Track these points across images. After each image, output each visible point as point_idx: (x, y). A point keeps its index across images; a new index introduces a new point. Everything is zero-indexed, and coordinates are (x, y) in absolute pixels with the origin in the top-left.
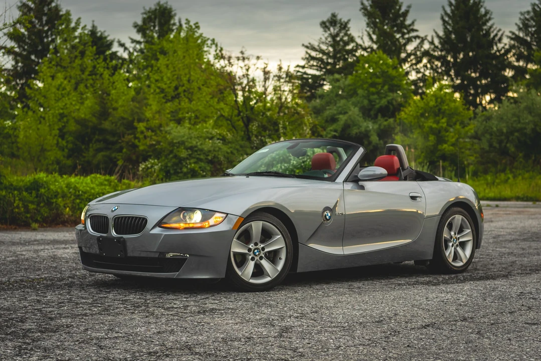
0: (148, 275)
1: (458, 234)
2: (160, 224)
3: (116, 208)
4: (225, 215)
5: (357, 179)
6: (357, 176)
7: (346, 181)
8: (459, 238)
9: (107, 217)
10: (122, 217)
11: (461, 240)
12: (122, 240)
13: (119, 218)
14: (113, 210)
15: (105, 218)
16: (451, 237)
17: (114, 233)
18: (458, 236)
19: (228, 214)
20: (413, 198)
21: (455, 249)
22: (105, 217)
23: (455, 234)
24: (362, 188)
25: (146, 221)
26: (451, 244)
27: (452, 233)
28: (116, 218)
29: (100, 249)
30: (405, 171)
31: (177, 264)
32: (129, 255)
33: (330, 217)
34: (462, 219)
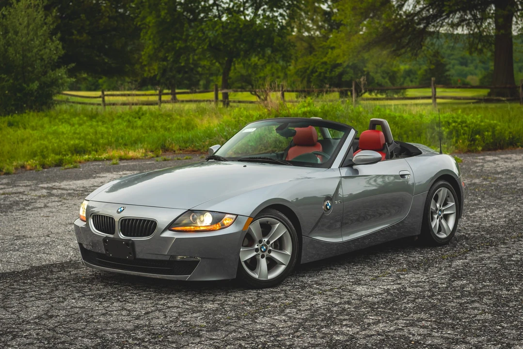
0: (158, 277)
1: (443, 206)
2: (170, 227)
3: (122, 209)
4: (234, 217)
5: (351, 163)
6: (351, 160)
7: (342, 166)
8: (443, 211)
9: (113, 218)
10: (130, 219)
11: (445, 213)
12: (130, 242)
13: (126, 220)
14: (119, 211)
15: (111, 219)
16: (437, 209)
17: (122, 236)
18: (443, 209)
19: (237, 215)
20: (403, 176)
21: (440, 221)
22: (110, 217)
23: (440, 206)
24: (357, 171)
25: (156, 224)
26: (436, 216)
27: (438, 205)
28: (122, 221)
29: (106, 250)
30: (391, 146)
31: (188, 266)
32: (137, 257)
33: (330, 207)
34: (447, 192)
